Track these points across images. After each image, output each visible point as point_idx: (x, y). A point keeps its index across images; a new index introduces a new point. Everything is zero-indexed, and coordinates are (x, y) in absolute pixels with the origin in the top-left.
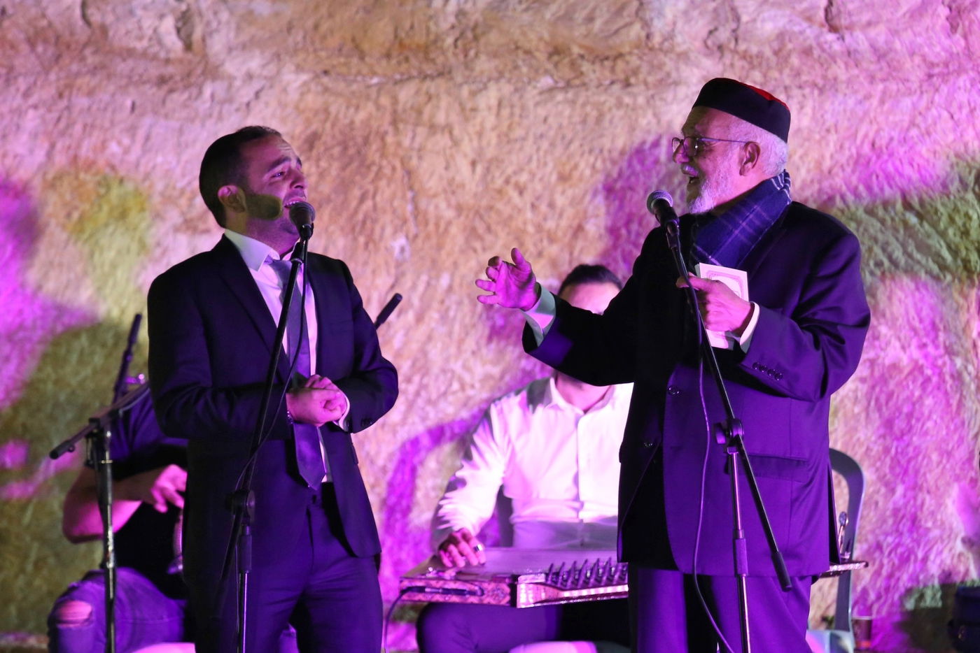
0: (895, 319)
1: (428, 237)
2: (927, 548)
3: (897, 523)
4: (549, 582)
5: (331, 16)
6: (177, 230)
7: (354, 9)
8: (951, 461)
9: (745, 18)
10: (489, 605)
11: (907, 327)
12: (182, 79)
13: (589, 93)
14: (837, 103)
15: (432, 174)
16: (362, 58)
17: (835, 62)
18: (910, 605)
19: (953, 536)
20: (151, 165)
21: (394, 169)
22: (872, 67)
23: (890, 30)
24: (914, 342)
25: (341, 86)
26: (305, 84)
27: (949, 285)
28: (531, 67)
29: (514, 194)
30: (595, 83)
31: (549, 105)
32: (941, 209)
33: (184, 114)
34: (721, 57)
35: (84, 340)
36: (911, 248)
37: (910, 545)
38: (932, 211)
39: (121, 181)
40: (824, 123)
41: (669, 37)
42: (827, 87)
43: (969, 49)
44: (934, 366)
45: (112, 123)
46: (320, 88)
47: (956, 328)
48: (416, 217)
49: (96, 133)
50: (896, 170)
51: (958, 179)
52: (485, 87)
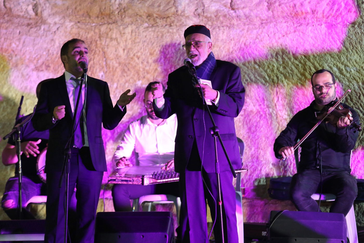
0: (251, 97)
1: (110, 72)
2: (261, 167)
3: (252, 159)
4: (153, 177)
5: (80, 5)
6: (33, 70)
7: (87, 3)
8: (269, 140)
9: (206, 6)
10: (135, 185)
11: (255, 99)
12: (35, 24)
13: (159, 28)
14: (234, 32)
15: (111, 53)
16: (90, 18)
17: (233, 19)
18: (256, 184)
19: (269, 163)
20: (25, 50)
21: (100, 51)
22: (245, 21)
23: (250, 9)
24: (257, 104)
25: (83, 26)
26: (72, 25)
27: (268, 87)
28: (141, 20)
29: (136, 59)
30: (161, 25)
31: (147, 32)
32: (265, 64)
33: (35, 35)
34: (199, 17)
35: (4, 104)
36: (256, 75)
37: (256, 166)
38: (263, 64)
39: (16, 55)
40: (230, 38)
41: (183, 11)
42: (231, 27)
43: (274, 16)
44: (263, 111)
45: (13, 38)
46: (77, 27)
47: (270, 100)
48: (106, 66)
49: (8, 41)
50: (252, 52)
51: (270, 54)
52: (127, 27)
